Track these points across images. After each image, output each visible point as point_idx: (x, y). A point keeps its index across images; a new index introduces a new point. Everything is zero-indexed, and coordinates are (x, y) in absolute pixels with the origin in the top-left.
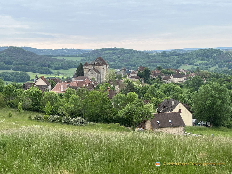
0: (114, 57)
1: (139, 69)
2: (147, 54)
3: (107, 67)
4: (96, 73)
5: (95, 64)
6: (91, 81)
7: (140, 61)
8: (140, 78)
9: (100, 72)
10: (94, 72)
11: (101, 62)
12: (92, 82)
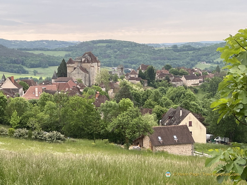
0: (109, 51)
1: (141, 68)
2: (153, 48)
3: (98, 65)
4: (83, 72)
5: (83, 61)
6: (76, 83)
7: (143, 58)
8: (142, 80)
9: (89, 71)
10: (81, 71)
11: (90, 59)
12: (77, 85)
